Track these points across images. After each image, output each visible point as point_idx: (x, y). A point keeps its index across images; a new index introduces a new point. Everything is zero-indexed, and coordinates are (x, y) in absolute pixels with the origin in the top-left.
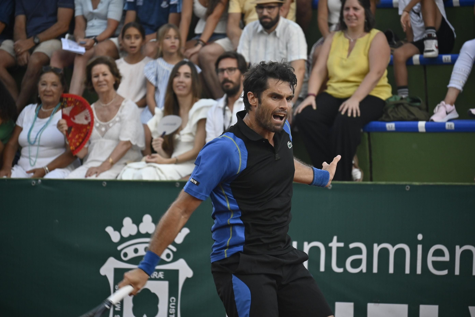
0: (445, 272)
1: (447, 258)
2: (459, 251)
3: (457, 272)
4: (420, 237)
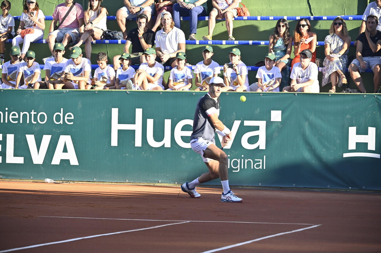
0: (17, 122)
1: (17, 117)
2: (22, 114)
3: (21, 122)
4: (7, 109)
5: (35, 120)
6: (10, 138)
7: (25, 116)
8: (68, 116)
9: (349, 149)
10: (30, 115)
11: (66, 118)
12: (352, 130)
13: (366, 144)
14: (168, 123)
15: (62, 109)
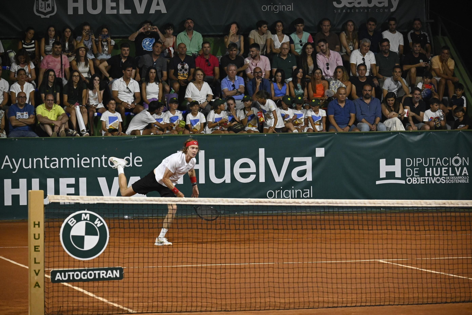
5: (106, 163)
6: (83, 181)
7: (96, 161)
8: (137, 159)
9: (381, 177)
10: (101, 160)
11: (135, 161)
12: (383, 162)
13: (394, 173)
14: (228, 162)
15: (131, 154)
